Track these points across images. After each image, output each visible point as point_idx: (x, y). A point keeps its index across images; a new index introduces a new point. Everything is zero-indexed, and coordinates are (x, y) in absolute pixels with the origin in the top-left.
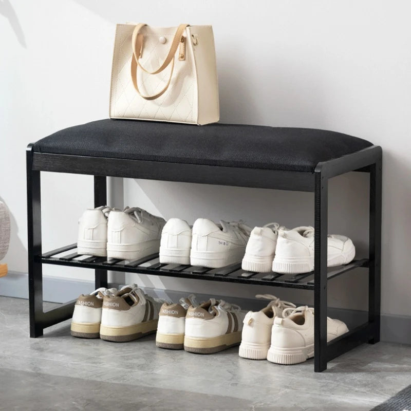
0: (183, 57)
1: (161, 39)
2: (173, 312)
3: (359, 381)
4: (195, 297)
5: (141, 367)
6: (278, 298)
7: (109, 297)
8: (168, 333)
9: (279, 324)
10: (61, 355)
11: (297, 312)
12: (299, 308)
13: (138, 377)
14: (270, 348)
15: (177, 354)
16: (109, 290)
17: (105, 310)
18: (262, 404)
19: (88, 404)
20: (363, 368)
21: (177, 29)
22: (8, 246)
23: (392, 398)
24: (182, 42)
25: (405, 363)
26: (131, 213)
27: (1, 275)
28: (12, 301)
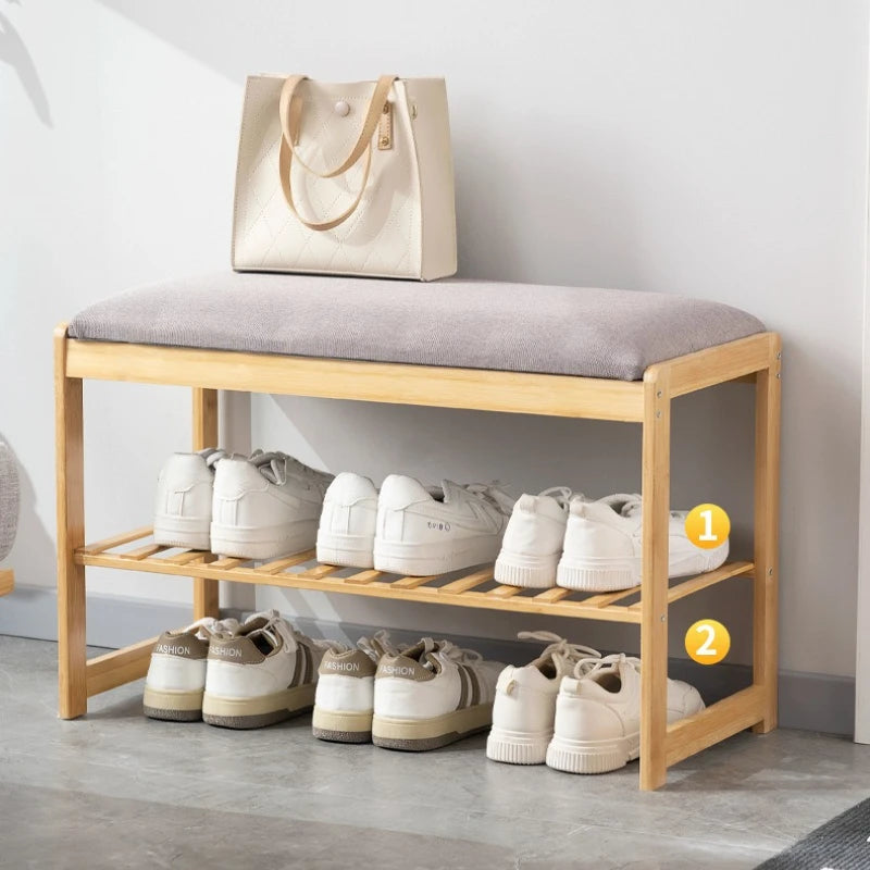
0: (387, 143)
1: (340, 105)
2: (349, 667)
3: (734, 810)
4: (389, 636)
5: (288, 781)
6: (563, 638)
7: (221, 637)
8: (339, 709)
9: (572, 692)
10: (124, 757)
11: (604, 666)
12: (609, 659)
13: (280, 800)
14: (553, 740)
15: (361, 753)
16: (221, 622)
17: (212, 663)
18: (534, 855)
19: (178, 856)
20: (743, 782)
21: (375, 85)
22: (15, 533)
23: (800, 843)
24: (386, 111)
25: (825, 772)
26: (264, 464)
27: (4, 591)
28: (23, 643)
